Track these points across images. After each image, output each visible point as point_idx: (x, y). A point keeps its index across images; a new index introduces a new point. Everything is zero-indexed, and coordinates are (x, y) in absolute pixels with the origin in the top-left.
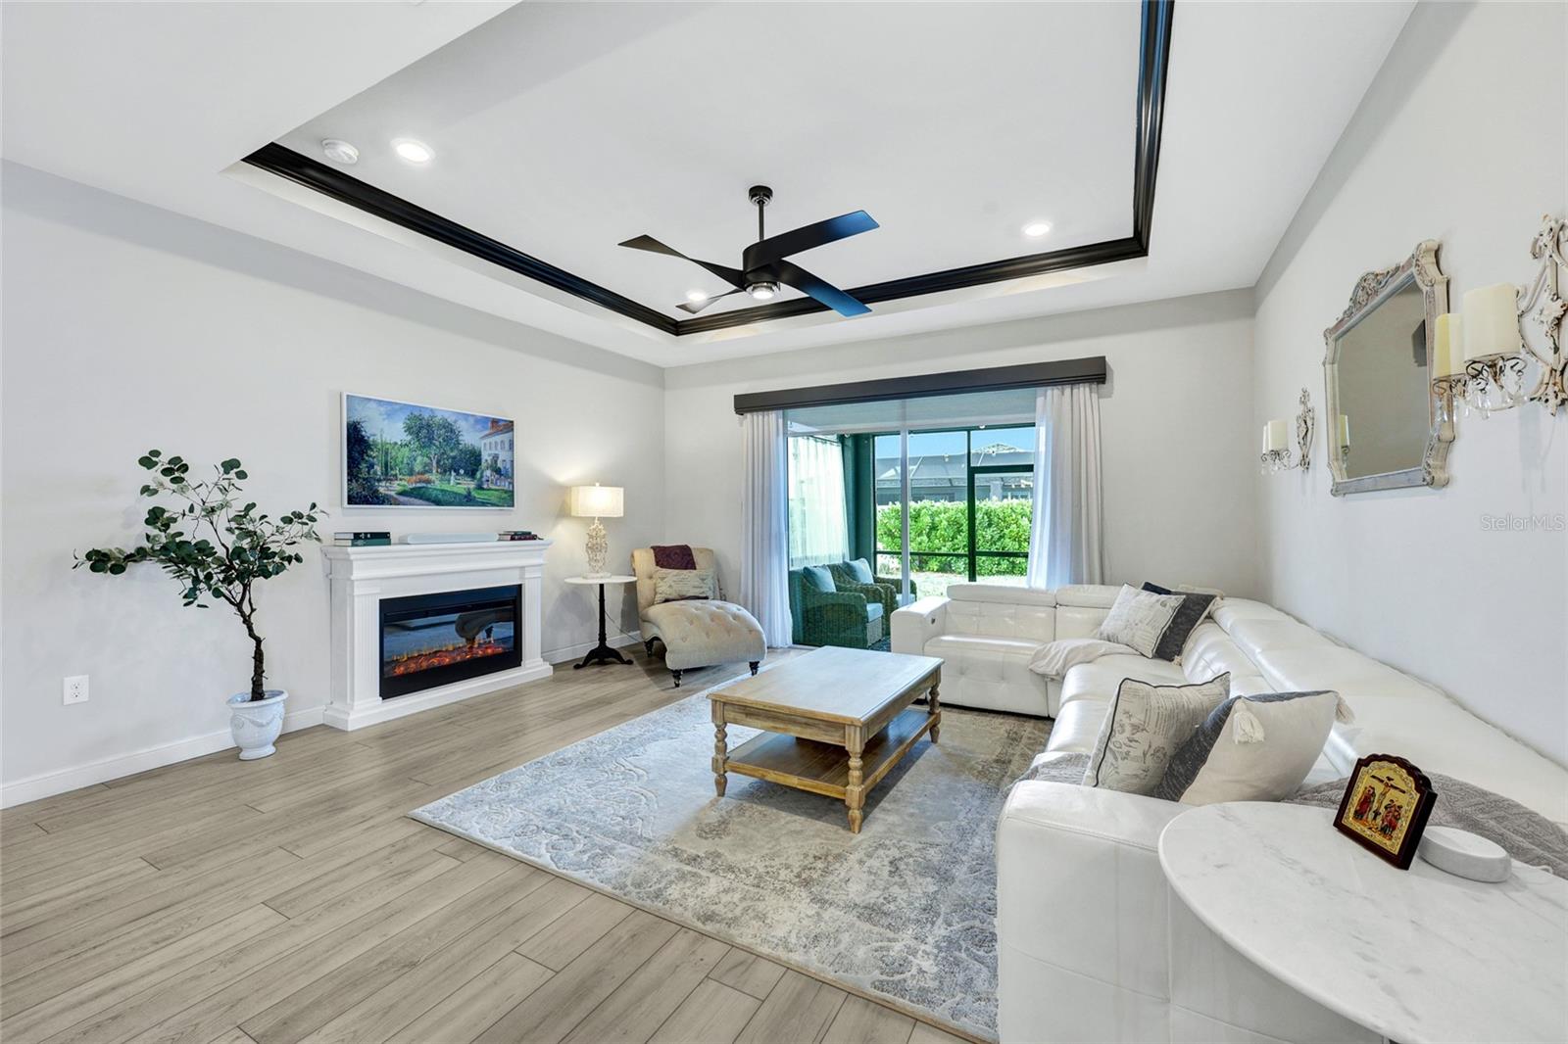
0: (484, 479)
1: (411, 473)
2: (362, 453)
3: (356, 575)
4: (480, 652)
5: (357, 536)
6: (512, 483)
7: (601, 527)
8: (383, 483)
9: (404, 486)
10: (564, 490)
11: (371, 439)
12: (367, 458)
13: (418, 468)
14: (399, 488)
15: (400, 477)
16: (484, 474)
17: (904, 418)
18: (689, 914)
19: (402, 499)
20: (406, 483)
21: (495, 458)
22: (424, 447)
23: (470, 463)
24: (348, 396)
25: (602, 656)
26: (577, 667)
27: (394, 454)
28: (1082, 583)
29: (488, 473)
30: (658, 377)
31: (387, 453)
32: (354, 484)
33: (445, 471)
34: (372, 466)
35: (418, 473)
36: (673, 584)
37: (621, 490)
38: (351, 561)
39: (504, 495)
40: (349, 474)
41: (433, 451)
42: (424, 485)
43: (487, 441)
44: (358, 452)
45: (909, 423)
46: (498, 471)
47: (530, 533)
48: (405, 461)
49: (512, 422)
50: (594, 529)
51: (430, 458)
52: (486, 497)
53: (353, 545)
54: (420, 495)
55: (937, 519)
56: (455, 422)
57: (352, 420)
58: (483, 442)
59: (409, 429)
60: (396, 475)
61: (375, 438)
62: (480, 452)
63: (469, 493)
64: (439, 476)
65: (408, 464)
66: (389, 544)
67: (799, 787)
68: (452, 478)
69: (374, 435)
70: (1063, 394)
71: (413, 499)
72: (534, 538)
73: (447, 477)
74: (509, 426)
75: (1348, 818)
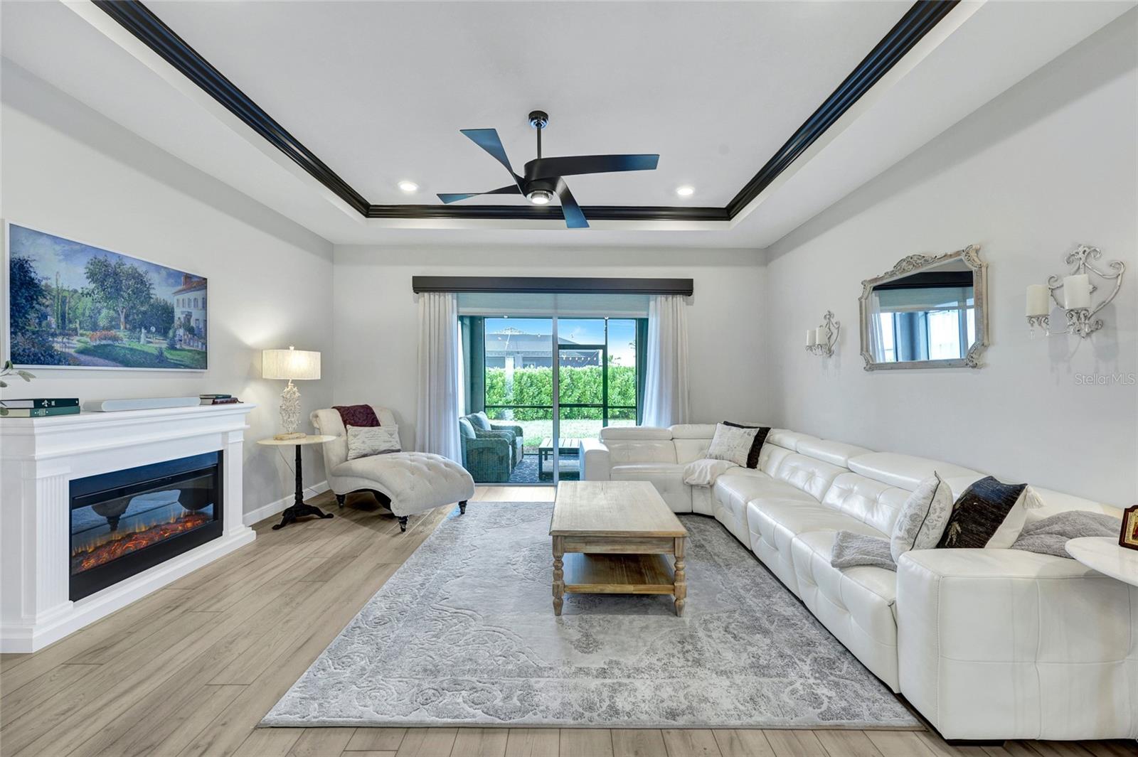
0: (177, 339)
1: (95, 327)
2: (31, 299)
3: (40, 452)
4: (180, 528)
5: (38, 403)
6: (205, 344)
7: (295, 389)
8: (60, 339)
9: (86, 343)
10: (253, 353)
11: (43, 283)
12: (37, 306)
13: (102, 322)
14: (79, 345)
15: (80, 332)
16: (178, 333)
17: (556, 307)
18: (656, 718)
19: (83, 358)
20: (88, 340)
21: (189, 316)
22: (110, 298)
23: (162, 319)
24: (11, 225)
25: (298, 514)
26: (276, 528)
27: (73, 304)
28: (685, 424)
29: (181, 332)
30: (330, 251)
31: (64, 302)
32: (20, 337)
33: (134, 327)
34: (44, 316)
35: (104, 328)
36: (366, 440)
37: (318, 354)
38: (33, 435)
39: (197, 357)
40: (14, 324)
41: (121, 304)
42: (110, 342)
43: (180, 297)
44: (26, 298)
45: (559, 311)
46: (190, 330)
47: (230, 397)
48: (87, 313)
49: (205, 279)
50: (289, 392)
51: (117, 312)
52: (179, 358)
53: (32, 416)
54: (106, 354)
55: (495, 381)
56: (146, 273)
57: (16, 256)
58: (176, 297)
59: (92, 276)
60: (75, 329)
61: (49, 282)
62: (173, 308)
63: (161, 353)
64: (127, 333)
65: (91, 317)
66: (78, 412)
67: (634, 593)
68: (142, 336)
69: (47, 279)
70: (666, 300)
71: (96, 358)
72: (235, 401)
73: (136, 334)
74: (202, 284)
75: (1128, 539)
